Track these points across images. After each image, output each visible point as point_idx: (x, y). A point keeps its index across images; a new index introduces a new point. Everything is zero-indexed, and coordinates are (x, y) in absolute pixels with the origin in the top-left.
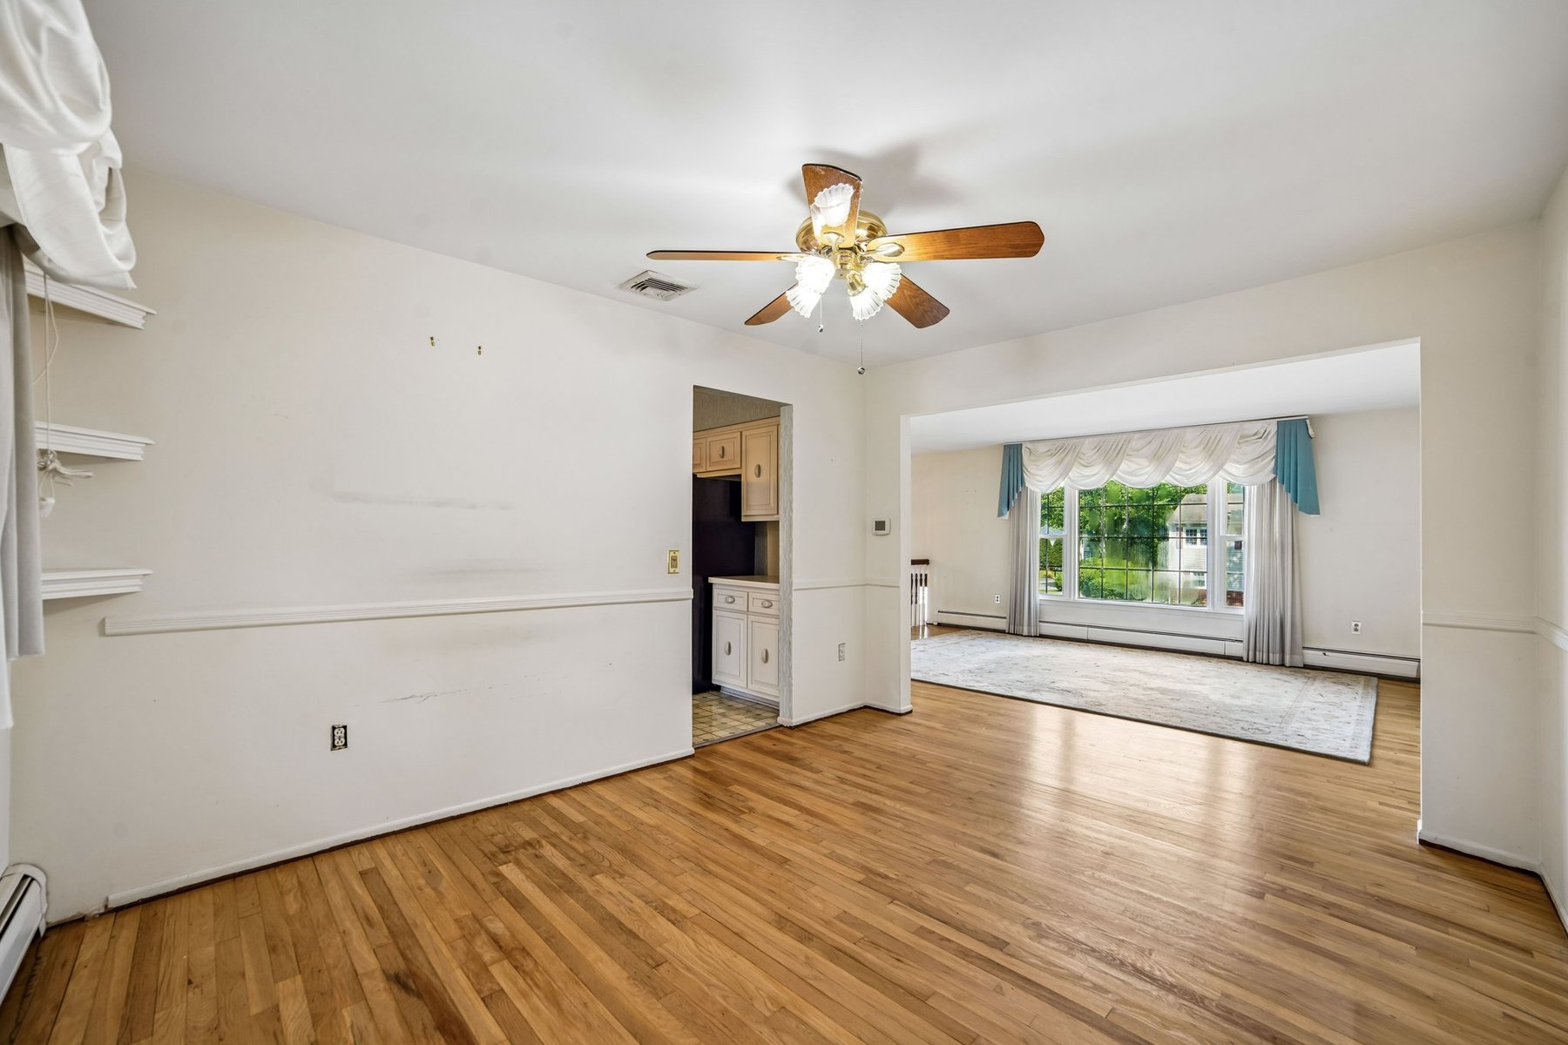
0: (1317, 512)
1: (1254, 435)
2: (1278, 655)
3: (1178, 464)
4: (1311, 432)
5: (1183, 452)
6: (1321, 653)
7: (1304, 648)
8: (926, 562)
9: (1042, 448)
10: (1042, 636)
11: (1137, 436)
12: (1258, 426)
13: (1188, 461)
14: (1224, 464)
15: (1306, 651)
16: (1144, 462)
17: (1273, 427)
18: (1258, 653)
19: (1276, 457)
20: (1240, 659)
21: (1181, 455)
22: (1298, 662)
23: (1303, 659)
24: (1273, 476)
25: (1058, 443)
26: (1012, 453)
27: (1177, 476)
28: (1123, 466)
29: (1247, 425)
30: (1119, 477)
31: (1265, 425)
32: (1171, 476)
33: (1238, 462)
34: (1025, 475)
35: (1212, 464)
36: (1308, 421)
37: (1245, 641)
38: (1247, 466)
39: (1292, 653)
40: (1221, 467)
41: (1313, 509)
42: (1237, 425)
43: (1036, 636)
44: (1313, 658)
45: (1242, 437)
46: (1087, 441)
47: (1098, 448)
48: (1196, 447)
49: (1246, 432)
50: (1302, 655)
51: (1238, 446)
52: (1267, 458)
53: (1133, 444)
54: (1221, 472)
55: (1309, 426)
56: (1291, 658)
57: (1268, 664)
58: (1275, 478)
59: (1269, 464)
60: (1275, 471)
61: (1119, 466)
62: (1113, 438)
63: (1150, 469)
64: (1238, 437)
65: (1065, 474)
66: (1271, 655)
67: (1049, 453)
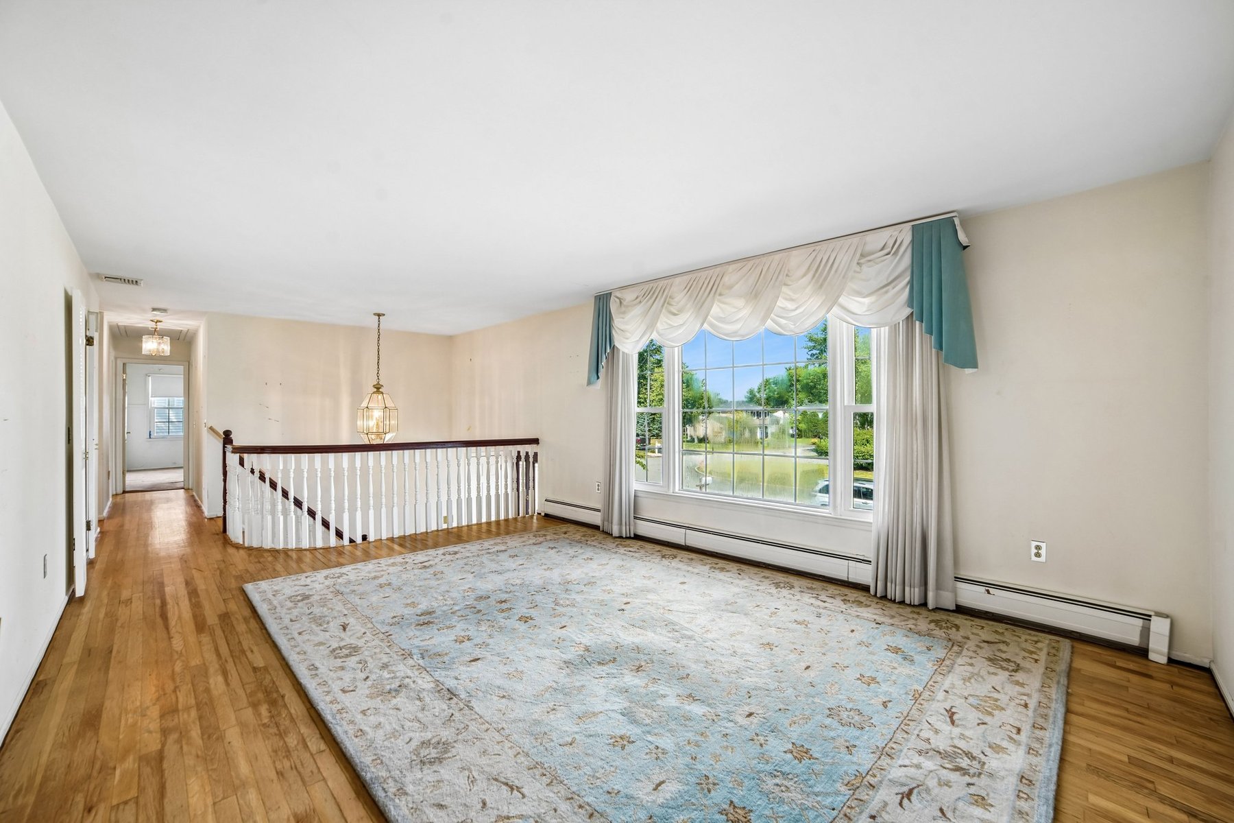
0: (974, 365)
1: (883, 249)
2: (917, 590)
3: (781, 303)
4: (962, 237)
5: (785, 285)
6: (982, 589)
7: (957, 579)
8: (535, 441)
9: (629, 296)
10: (637, 537)
11: (731, 268)
12: (885, 237)
13: (794, 296)
14: (839, 297)
15: (960, 585)
16: (740, 303)
17: (906, 236)
18: (889, 584)
19: (911, 283)
20: (865, 589)
21: (784, 289)
22: (948, 602)
23: (956, 596)
24: (908, 311)
25: (646, 287)
26: (601, 304)
27: (783, 321)
28: (715, 310)
29: (870, 237)
30: (711, 325)
31: (896, 233)
32: (773, 320)
33: (859, 294)
34: (614, 332)
35: (824, 297)
36: (957, 221)
37: (874, 563)
38: (873, 298)
39: (938, 587)
40: (835, 302)
41: (970, 361)
42: (856, 239)
43: (630, 538)
44: (972, 596)
45: (862, 256)
46: (678, 280)
47: (688, 288)
48: (804, 275)
49: (869, 248)
50: (955, 591)
51: (858, 269)
52: (900, 282)
53: (726, 279)
54: (835, 309)
55: (958, 228)
56: (937, 596)
57: (902, 602)
58: (912, 313)
59: (901, 292)
60: (910, 303)
61: (709, 312)
62: (704, 274)
63: (745, 312)
64: (858, 255)
65: (652, 326)
66: (907, 589)
67: (638, 300)
